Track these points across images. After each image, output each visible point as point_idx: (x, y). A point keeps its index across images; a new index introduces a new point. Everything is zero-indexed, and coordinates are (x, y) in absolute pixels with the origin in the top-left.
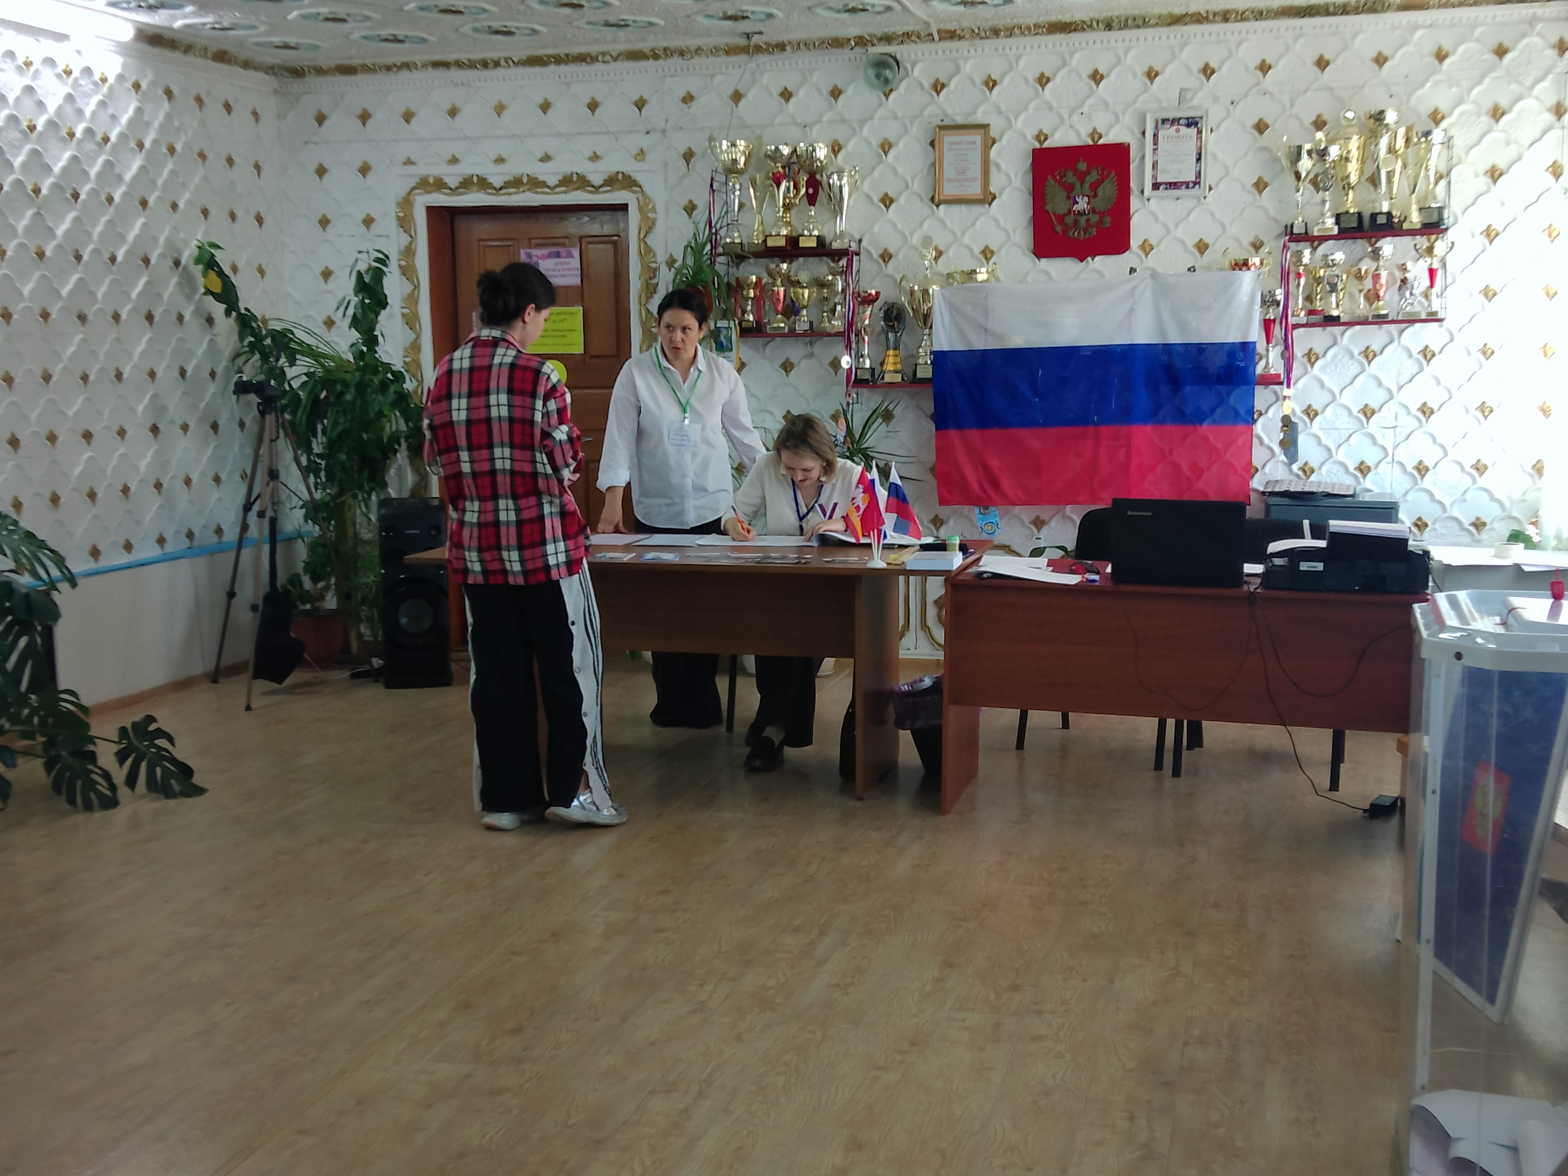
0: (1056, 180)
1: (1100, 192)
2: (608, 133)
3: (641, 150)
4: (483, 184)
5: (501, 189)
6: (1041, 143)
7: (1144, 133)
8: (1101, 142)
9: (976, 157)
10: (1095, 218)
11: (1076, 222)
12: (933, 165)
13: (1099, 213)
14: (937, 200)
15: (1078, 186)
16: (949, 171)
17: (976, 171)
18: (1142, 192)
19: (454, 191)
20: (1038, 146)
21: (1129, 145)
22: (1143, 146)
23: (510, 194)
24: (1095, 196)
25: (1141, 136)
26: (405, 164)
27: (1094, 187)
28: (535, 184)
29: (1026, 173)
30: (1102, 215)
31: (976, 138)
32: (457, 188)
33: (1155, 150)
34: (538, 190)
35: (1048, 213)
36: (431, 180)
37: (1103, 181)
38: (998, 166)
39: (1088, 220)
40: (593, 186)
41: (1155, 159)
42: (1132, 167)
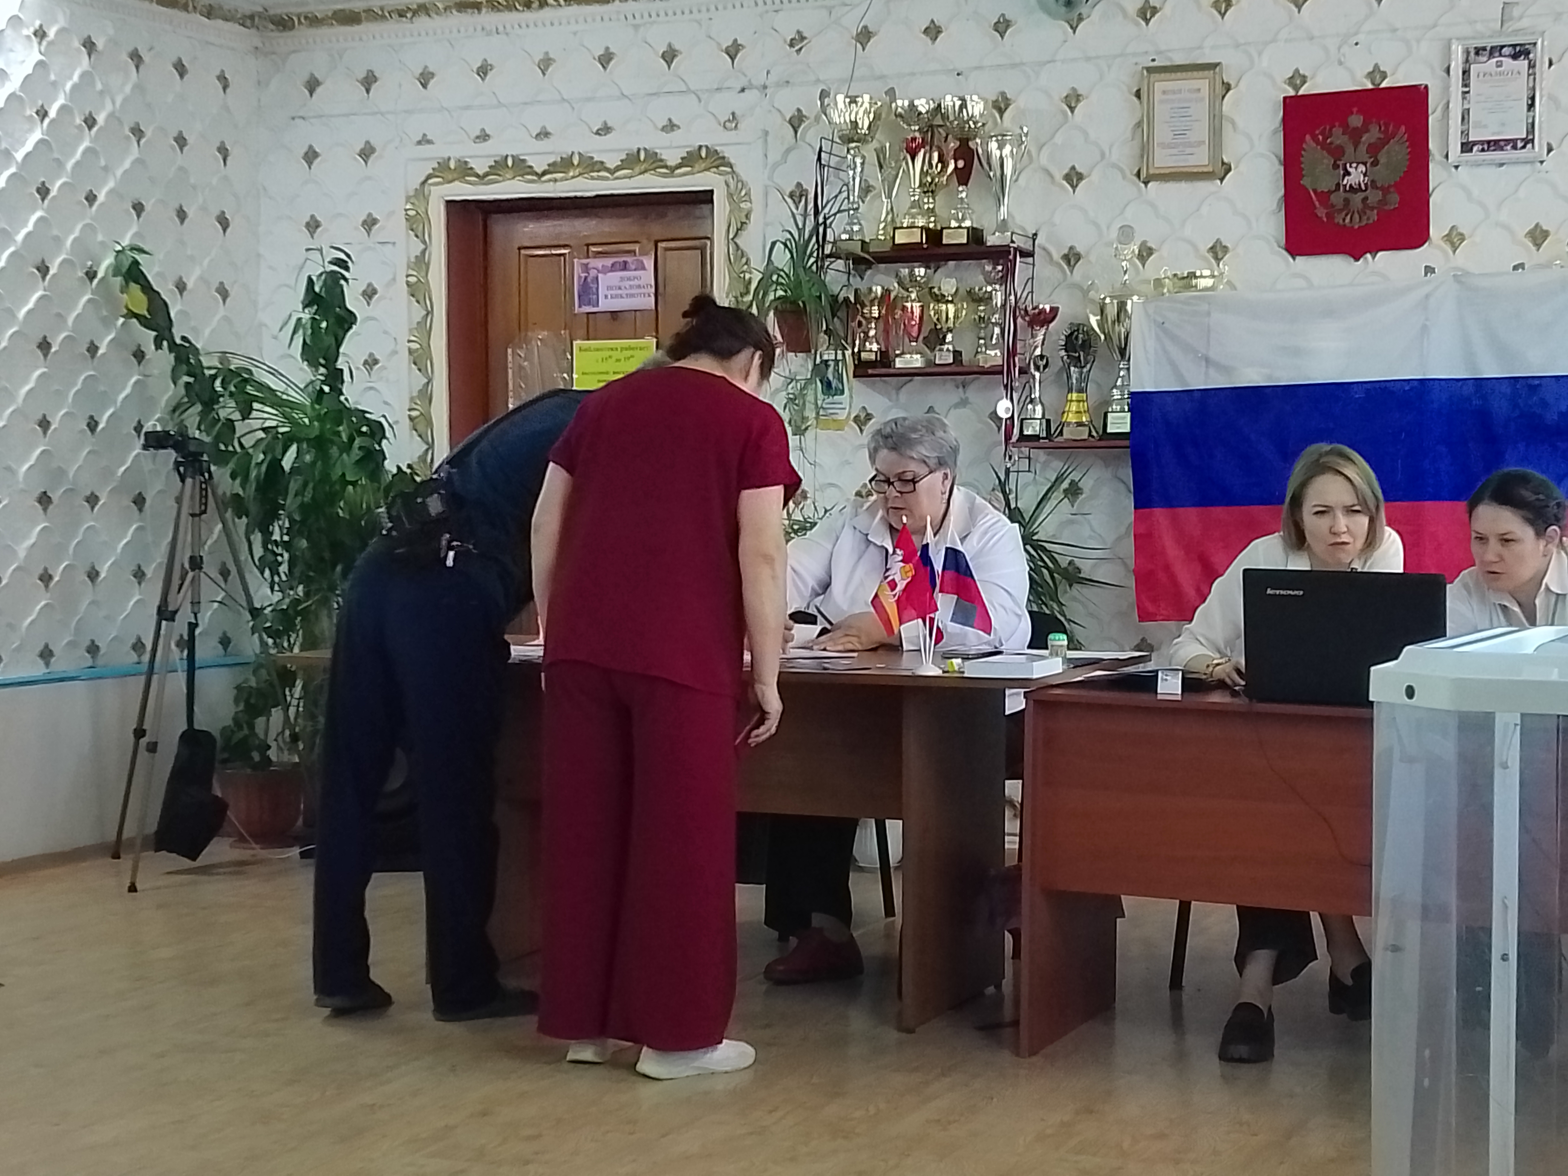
0: (1317, 142)
1: (1382, 158)
2: (689, 91)
3: (733, 114)
4: (521, 168)
5: (544, 173)
6: (1297, 89)
7: (1448, 71)
8: (1383, 85)
9: (1200, 111)
10: (1374, 197)
11: (1347, 201)
12: (1139, 124)
13: (1382, 188)
14: (1143, 175)
15: (1350, 150)
16: (1162, 133)
17: (1201, 131)
18: (1447, 156)
19: (482, 178)
20: (1292, 93)
21: (1426, 87)
22: (1447, 88)
23: (555, 180)
24: (1375, 163)
25: (1445, 75)
26: (419, 143)
27: (1374, 150)
28: (591, 166)
29: (1275, 132)
30: (1385, 190)
31: (1202, 84)
32: (487, 174)
33: (1465, 93)
34: (595, 174)
35: (1307, 189)
36: (452, 165)
37: (1388, 142)
38: (1233, 123)
39: (1365, 199)
40: (666, 167)
41: (1466, 106)
42: (1433, 121)
